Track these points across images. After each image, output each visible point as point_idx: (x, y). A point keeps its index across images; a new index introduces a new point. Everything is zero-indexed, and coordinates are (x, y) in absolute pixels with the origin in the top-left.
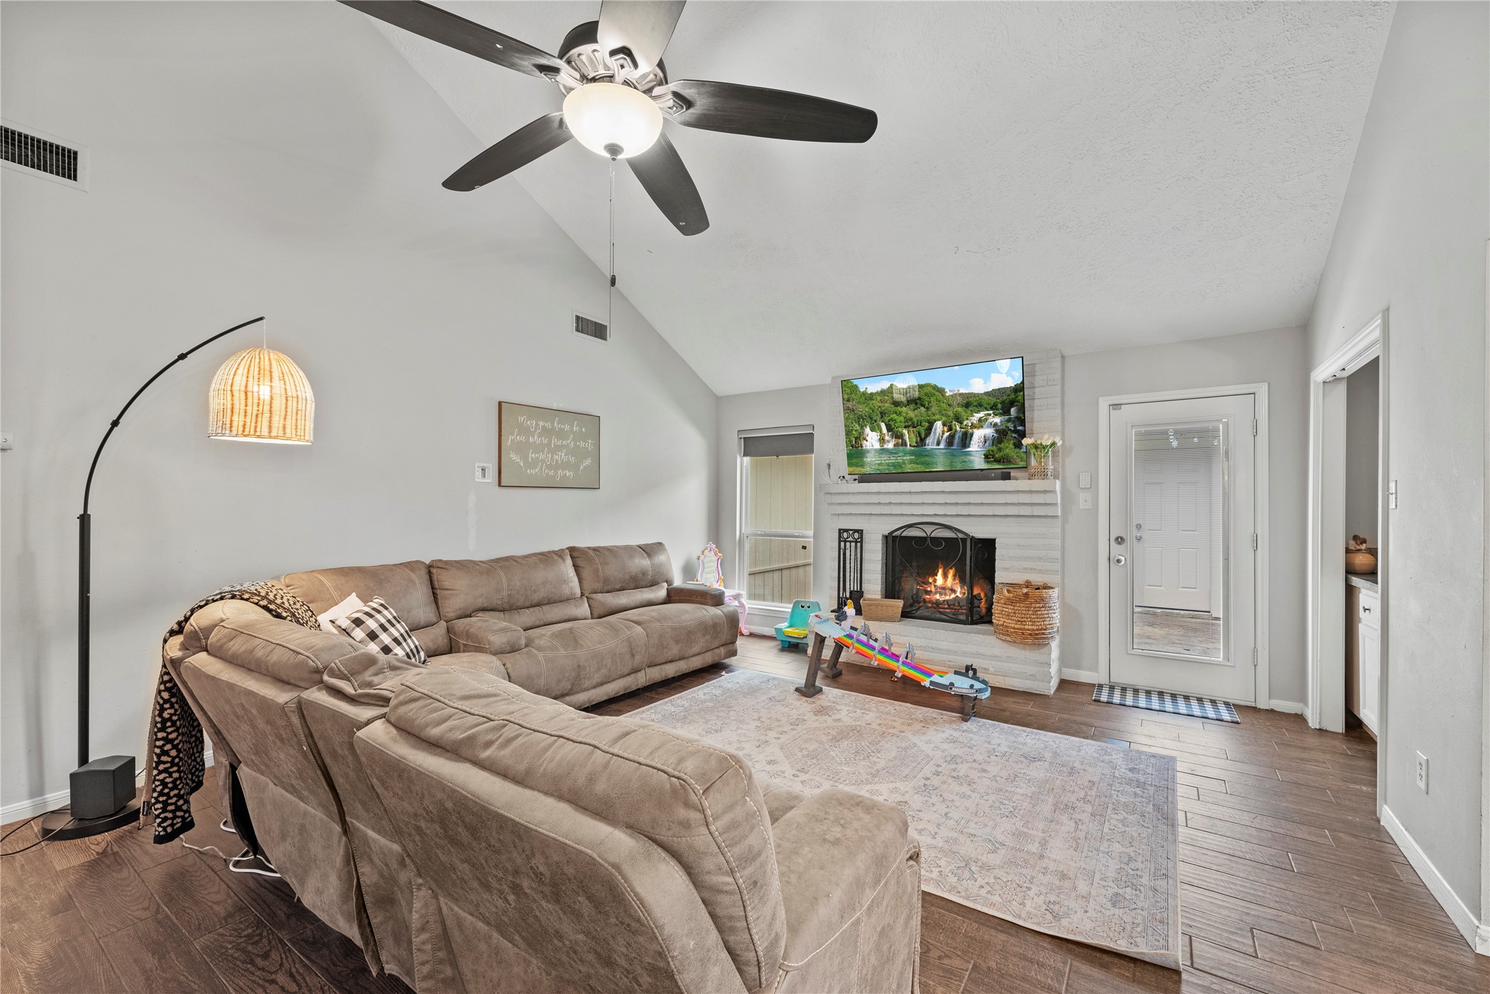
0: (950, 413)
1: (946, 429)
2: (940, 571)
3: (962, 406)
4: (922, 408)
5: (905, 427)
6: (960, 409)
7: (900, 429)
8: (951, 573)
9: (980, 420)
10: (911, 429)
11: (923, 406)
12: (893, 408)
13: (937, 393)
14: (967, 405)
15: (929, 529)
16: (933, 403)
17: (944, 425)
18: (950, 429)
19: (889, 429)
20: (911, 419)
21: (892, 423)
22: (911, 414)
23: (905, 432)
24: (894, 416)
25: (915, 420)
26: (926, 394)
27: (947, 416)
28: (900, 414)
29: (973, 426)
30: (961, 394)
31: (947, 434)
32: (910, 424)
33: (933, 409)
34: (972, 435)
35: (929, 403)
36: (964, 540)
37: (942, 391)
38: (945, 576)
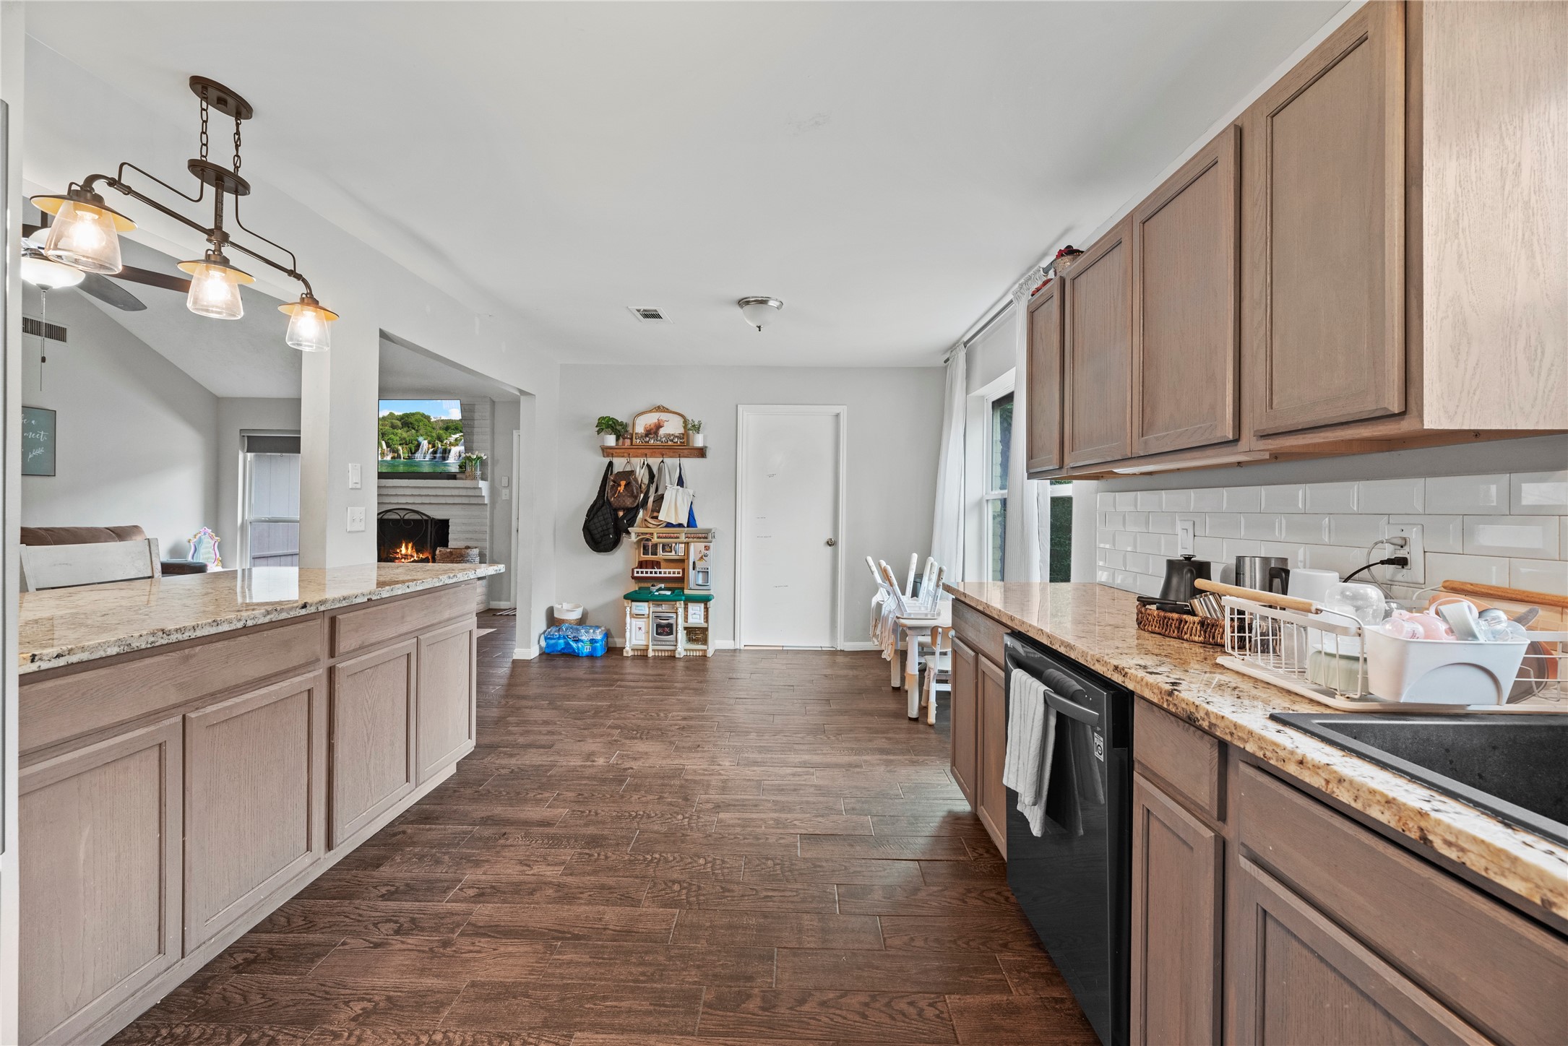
0: (434, 434)
1: (430, 446)
2: (404, 545)
3: (443, 429)
4: (413, 431)
5: (400, 444)
6: (441, 432)
7: (396, 446)
8: (410, 545)
9: (456, 440)
10: (404, 446)
11: (414, 429)
12: (391, 430)
13: (424, 420)
14: (447, 429)
15: (402, 513)
16: (421, 427)
17: (429, 443)
18: (434, 446)
19: (388, 446)
20: (405, 439)
21: (390, 441)
22: (405, 435)
23: (400, 448)
24: (392, 436)
25: (407, 439)
26: (416, 420)
27: (432, 436)
28: (396, 434)
29: (451, 444)
30: (442, 420)
31: (431, 450)
32: (404, 442)
33: (421, 432)
34: (450, 451)
35: (418, 426)
36: (427, 521)
37: (428, 418)
38: (407, 548)
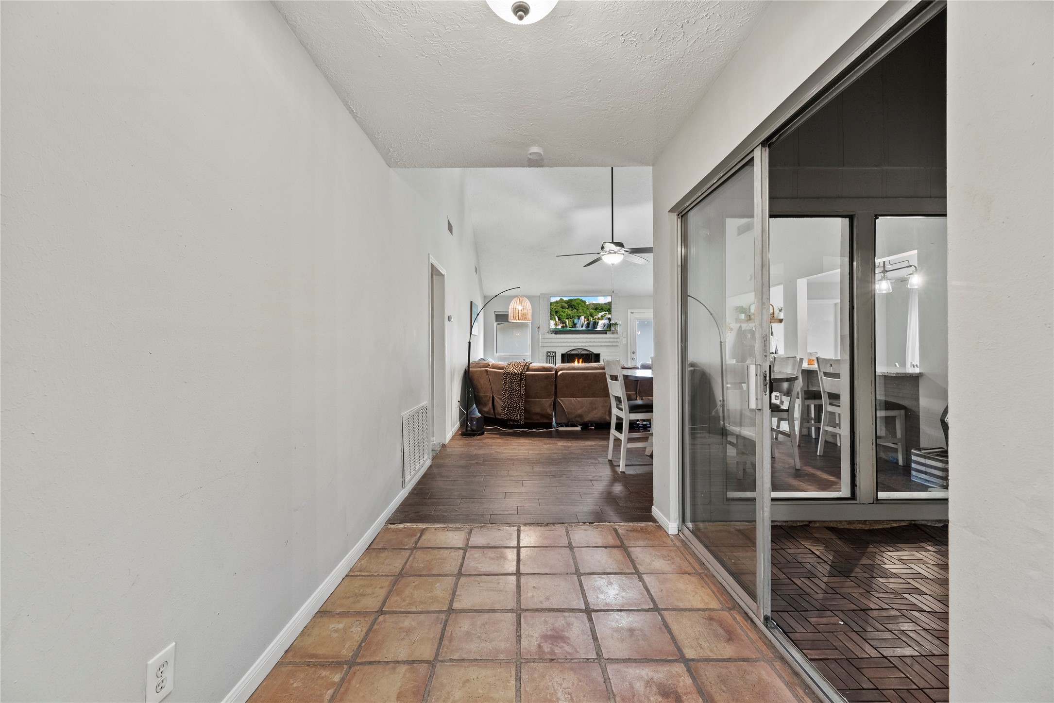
0: (588, 313)
1: (586, 320)
2: (576, 360)
3: (594, 309)
4: (575, 310)
5: (567, 319)
6: (592, 311)
7: (564, 320)
8: (581, 361)
9: (602, 316)
10: (570, 319)
11: (576, 309)
12: (561, 310)
13: (582, 303)
14: (596, 309)
16: (580, 308)
17: (585, 318)
18: (588, 320)
19: (559, 319)
20: (570, 315)
21: (561, 316)
22: (570, 313)
23: (567, 321)
24: (562, 313)
25: (571, 315)
26: (577, 303)
27: (587, 314)
28: (564, 312)
29: (599, 319)
30: (593, 304)
31: (586, 322)
32: (569, 317)
33: (580, 311)
34: (598, 323)
35: (578, 307)
36: (591, 354)
37: (584, 302)
38: (578, 362)
